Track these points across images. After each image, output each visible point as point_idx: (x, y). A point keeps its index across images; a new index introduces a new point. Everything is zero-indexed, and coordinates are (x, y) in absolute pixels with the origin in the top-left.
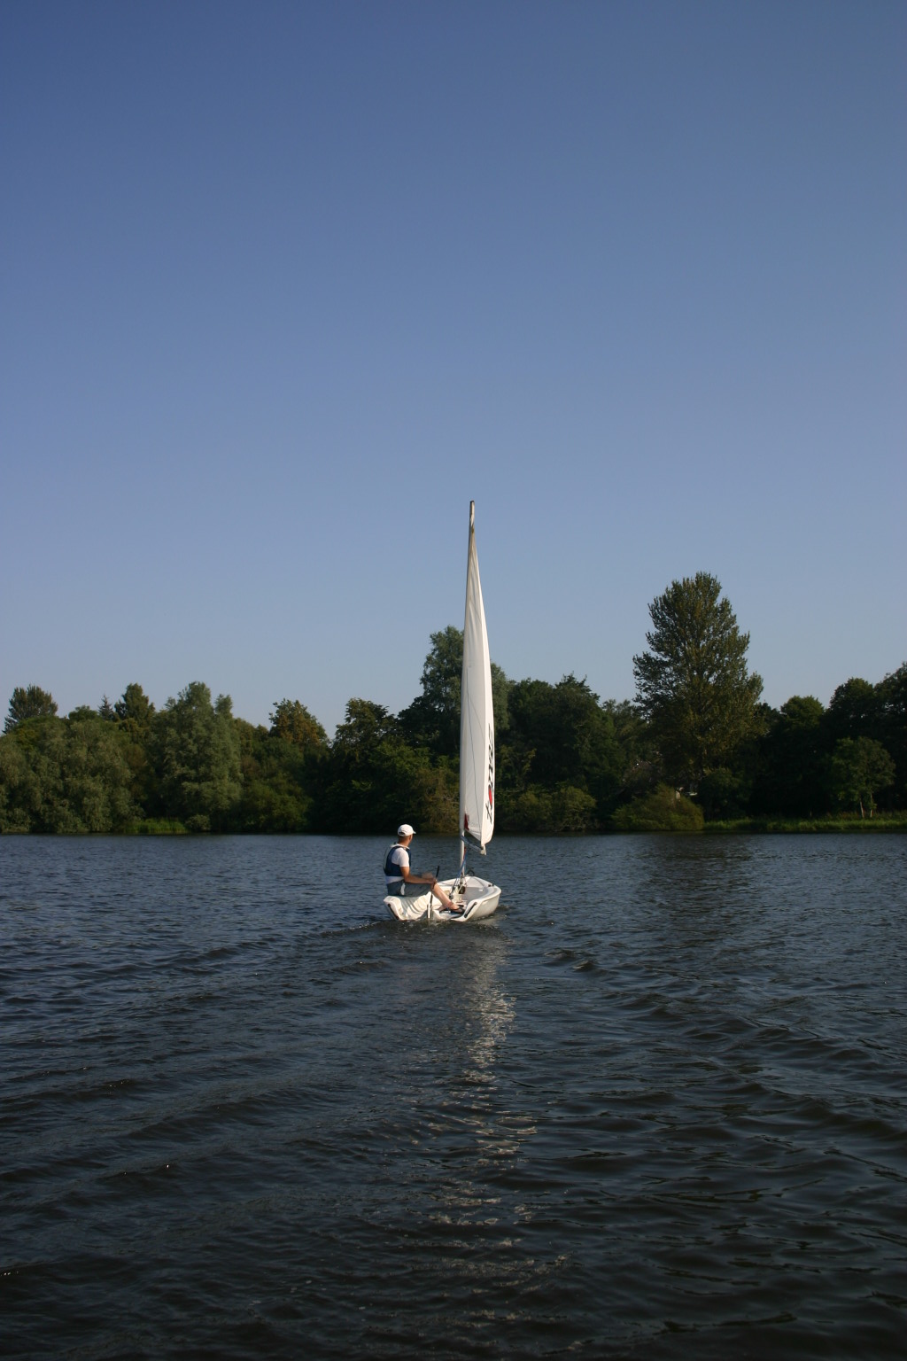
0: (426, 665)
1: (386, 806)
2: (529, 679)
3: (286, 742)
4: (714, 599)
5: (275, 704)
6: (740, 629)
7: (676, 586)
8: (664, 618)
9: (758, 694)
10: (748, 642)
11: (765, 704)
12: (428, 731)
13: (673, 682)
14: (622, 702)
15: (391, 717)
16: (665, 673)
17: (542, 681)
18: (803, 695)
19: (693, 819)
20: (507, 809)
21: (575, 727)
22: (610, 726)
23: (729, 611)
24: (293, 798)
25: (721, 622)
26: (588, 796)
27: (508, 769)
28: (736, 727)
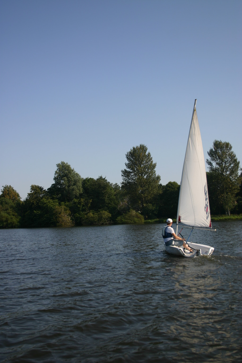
0: (55, 174)
1: (45, 218)
2: (88, 177)
3: (7, 198)
4: (145, 152)
5: (3, 186)
6: (153, 161)
7: (134, 148)
8: (130, 158)
9: (159, 181)
10: (156, 165)
11: (161, 184)
12: (57, 194)
13: (133, 178)
14: (115, 184)
15: (45, 190)
16: (131, 175)
17: (92, 178)
18: (172, 181)
19: (141, 220)
20: (83, 218)
21: (103, 192)
22: (113, 191)
23: (150, 156)
24: (14, 217)
25: (148, 159)
26: (109, 213)
27: (83, 206)
28: (153, 191)
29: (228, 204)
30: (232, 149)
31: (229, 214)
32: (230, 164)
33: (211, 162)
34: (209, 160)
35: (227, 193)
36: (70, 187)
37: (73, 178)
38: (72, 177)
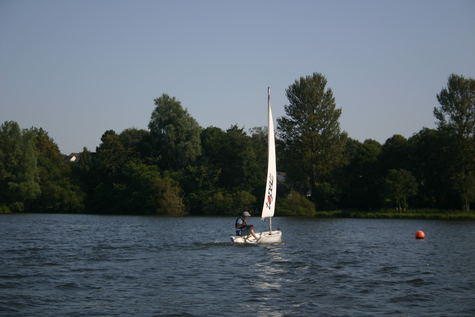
0: (152, 118)
1: (133, 199)
4: (323, 88)
6: (336, 105)
7: (302, 80)
10: (341, 113)
12: (155, 156)
13: (298, 133)
16: (294, 128)
19: (310, 210)
20: (205, 202)
21: (240, 156)
23: (332, 95)
24: (74, 193)
25: (326, 101)
26: (252, 196)
27: (205, 179)
28: (333, 160)
29: (466, 192)
33: (443, 113)
34: (439, 109)
35: (466, 173)
36: (180, 143)
37: (186, 127)
38: (184, 124)
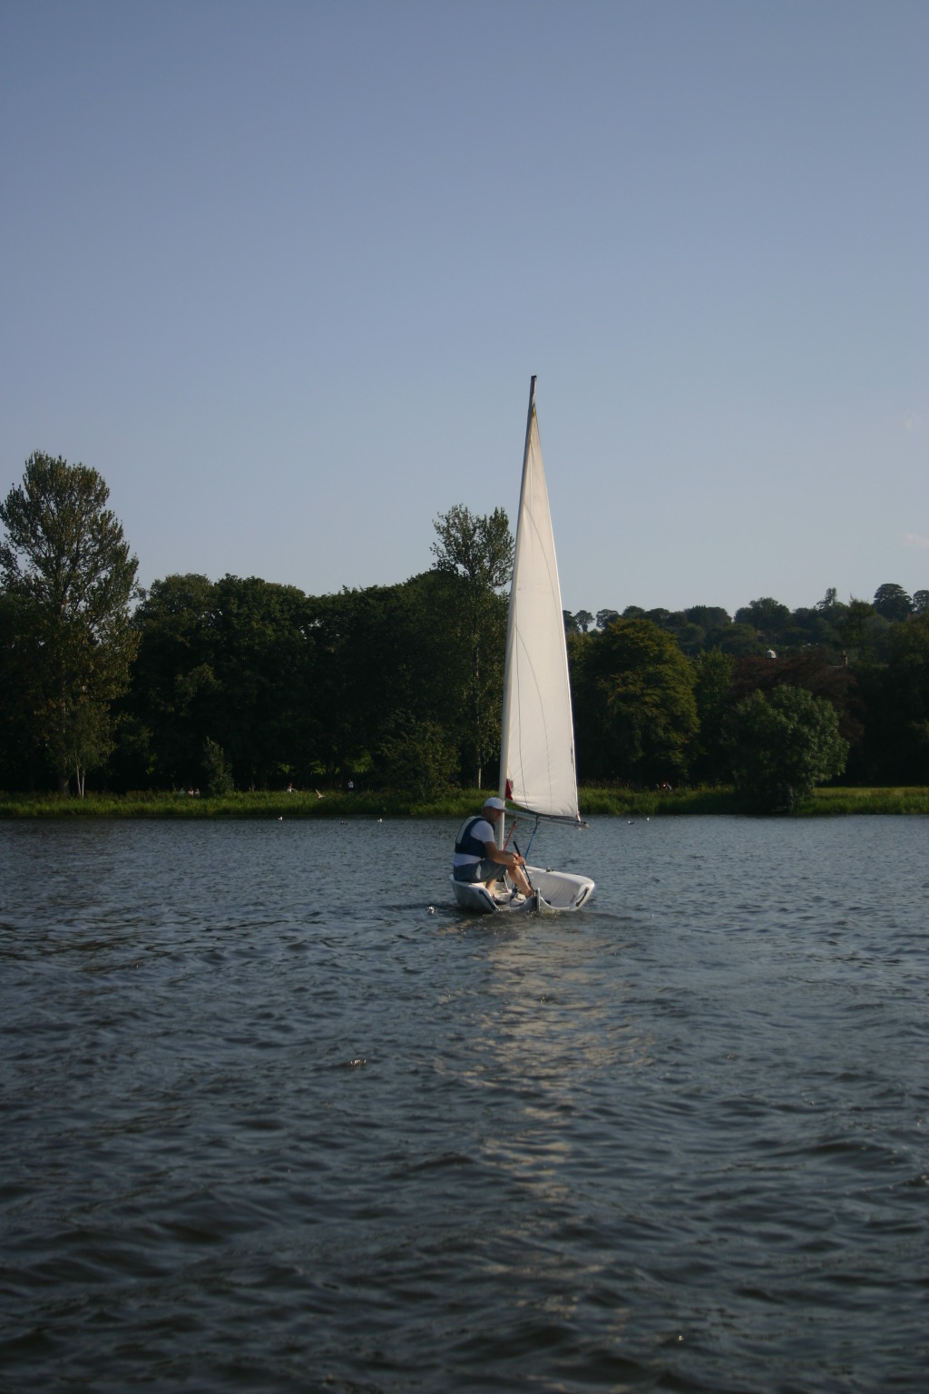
29: (79, 747)
30: (107, 501)
31: (82, 792)
32: (96, 569)
33: (12, 551)
